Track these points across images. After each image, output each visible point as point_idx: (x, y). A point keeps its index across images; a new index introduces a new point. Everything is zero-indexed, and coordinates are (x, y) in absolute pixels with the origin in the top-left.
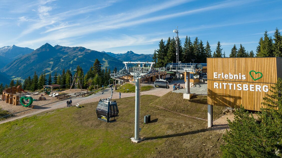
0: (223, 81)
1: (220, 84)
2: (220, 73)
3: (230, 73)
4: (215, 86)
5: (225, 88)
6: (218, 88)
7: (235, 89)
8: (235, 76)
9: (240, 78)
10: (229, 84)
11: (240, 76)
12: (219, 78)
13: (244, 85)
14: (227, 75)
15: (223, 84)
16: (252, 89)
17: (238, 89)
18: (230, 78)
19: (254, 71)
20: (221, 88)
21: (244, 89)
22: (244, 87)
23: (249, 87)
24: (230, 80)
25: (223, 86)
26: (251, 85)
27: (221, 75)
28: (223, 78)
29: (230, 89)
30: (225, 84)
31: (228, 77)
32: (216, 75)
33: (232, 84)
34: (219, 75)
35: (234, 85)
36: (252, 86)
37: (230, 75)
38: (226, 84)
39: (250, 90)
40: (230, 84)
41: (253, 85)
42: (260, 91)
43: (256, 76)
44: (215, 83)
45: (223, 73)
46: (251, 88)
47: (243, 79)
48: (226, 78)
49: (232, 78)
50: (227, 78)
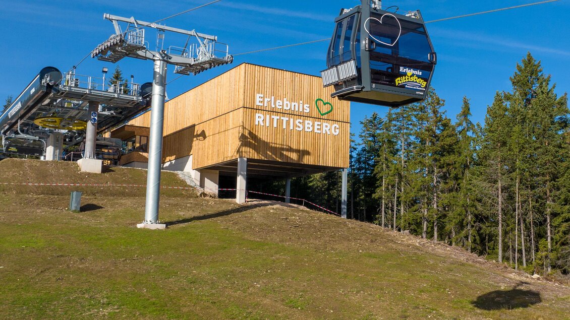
0: (273, 111)
1: (268, 117)
2: (268, 97)
3: (285, 99)
4: (257, 119)
5: (275, 125)
6: (262, 124)
7: (291, 128)
8: (293, 104)
9: (301, 110)
10: (282, 118)
11: (301, 105)
12: (265, 105)
13: (307, 122)
14: (279, 101)
15: (272, 117)
16: (318, 129)
17: (297, 129)
18: (285, 108)
19: (322, 100)
20: (268, 124)
21: (306, 130)
22: (307, 126)
23: (313, 126)
24: (284, 110)
25: (272, 120)
26: (316, 123)
27: (269, 100)
28: (273, 106)
29: (284, 127)
30: (276, 118)
31: (282, 104)
32: (262, 100)
33: (288, 119)
34: (266, 100)
35: (292, 120)
36: (318, 125)
37: (285, 102)
38: (278, 118)
39: (315, 132)
40: (285, 119)
41: (320, 123)
42: (328, 133)
43: (325, 109)
44: (257, 115)
45: (273, 97)
46: (316, 127)
47: (305, 111)
48: (278, 106)
49: (288, 108)
50: (281, 107)
